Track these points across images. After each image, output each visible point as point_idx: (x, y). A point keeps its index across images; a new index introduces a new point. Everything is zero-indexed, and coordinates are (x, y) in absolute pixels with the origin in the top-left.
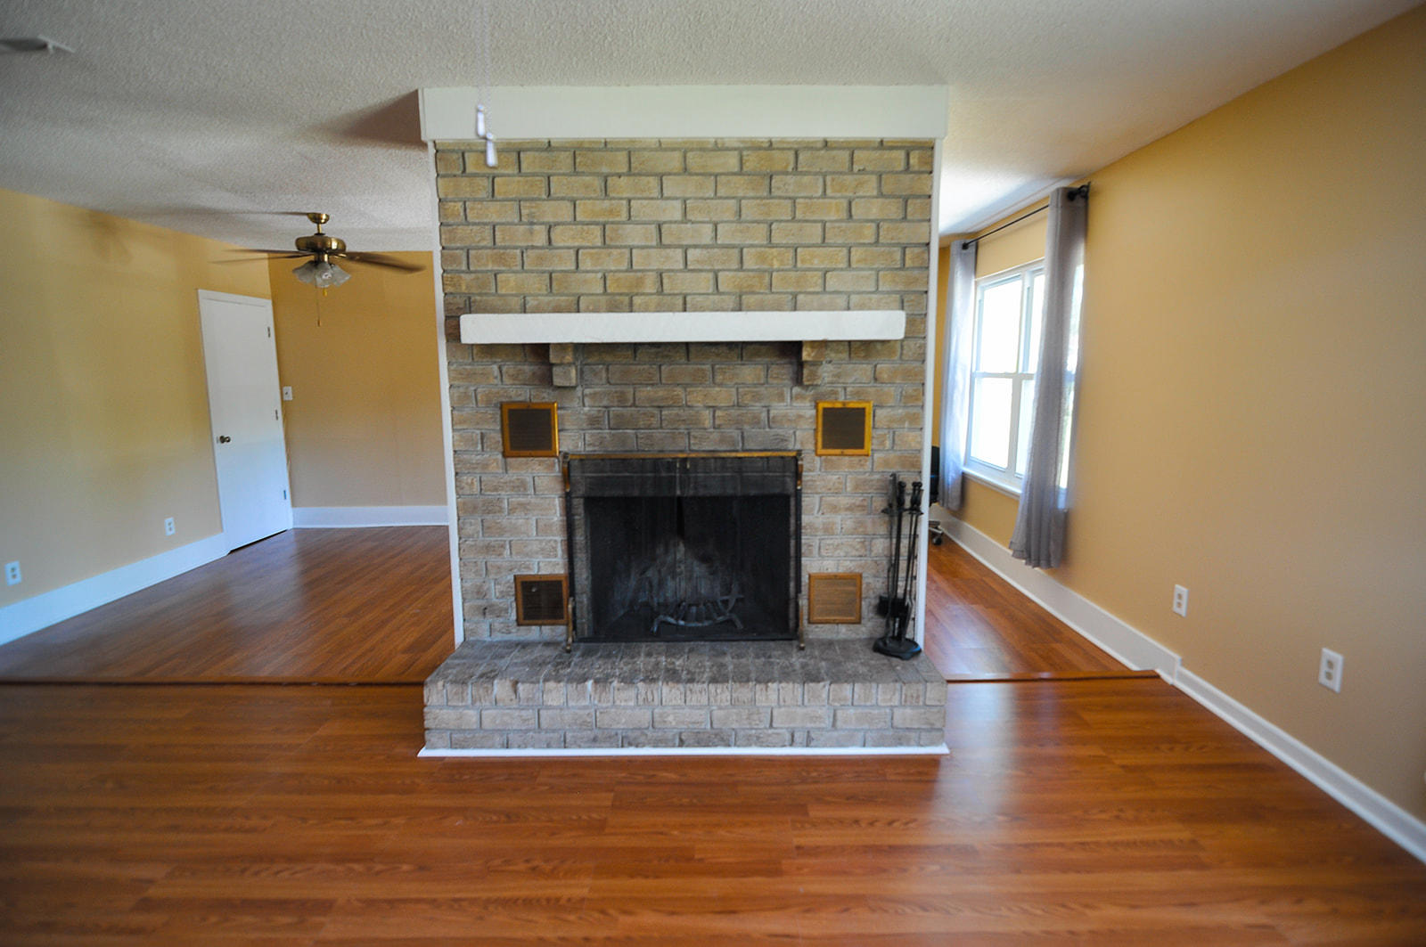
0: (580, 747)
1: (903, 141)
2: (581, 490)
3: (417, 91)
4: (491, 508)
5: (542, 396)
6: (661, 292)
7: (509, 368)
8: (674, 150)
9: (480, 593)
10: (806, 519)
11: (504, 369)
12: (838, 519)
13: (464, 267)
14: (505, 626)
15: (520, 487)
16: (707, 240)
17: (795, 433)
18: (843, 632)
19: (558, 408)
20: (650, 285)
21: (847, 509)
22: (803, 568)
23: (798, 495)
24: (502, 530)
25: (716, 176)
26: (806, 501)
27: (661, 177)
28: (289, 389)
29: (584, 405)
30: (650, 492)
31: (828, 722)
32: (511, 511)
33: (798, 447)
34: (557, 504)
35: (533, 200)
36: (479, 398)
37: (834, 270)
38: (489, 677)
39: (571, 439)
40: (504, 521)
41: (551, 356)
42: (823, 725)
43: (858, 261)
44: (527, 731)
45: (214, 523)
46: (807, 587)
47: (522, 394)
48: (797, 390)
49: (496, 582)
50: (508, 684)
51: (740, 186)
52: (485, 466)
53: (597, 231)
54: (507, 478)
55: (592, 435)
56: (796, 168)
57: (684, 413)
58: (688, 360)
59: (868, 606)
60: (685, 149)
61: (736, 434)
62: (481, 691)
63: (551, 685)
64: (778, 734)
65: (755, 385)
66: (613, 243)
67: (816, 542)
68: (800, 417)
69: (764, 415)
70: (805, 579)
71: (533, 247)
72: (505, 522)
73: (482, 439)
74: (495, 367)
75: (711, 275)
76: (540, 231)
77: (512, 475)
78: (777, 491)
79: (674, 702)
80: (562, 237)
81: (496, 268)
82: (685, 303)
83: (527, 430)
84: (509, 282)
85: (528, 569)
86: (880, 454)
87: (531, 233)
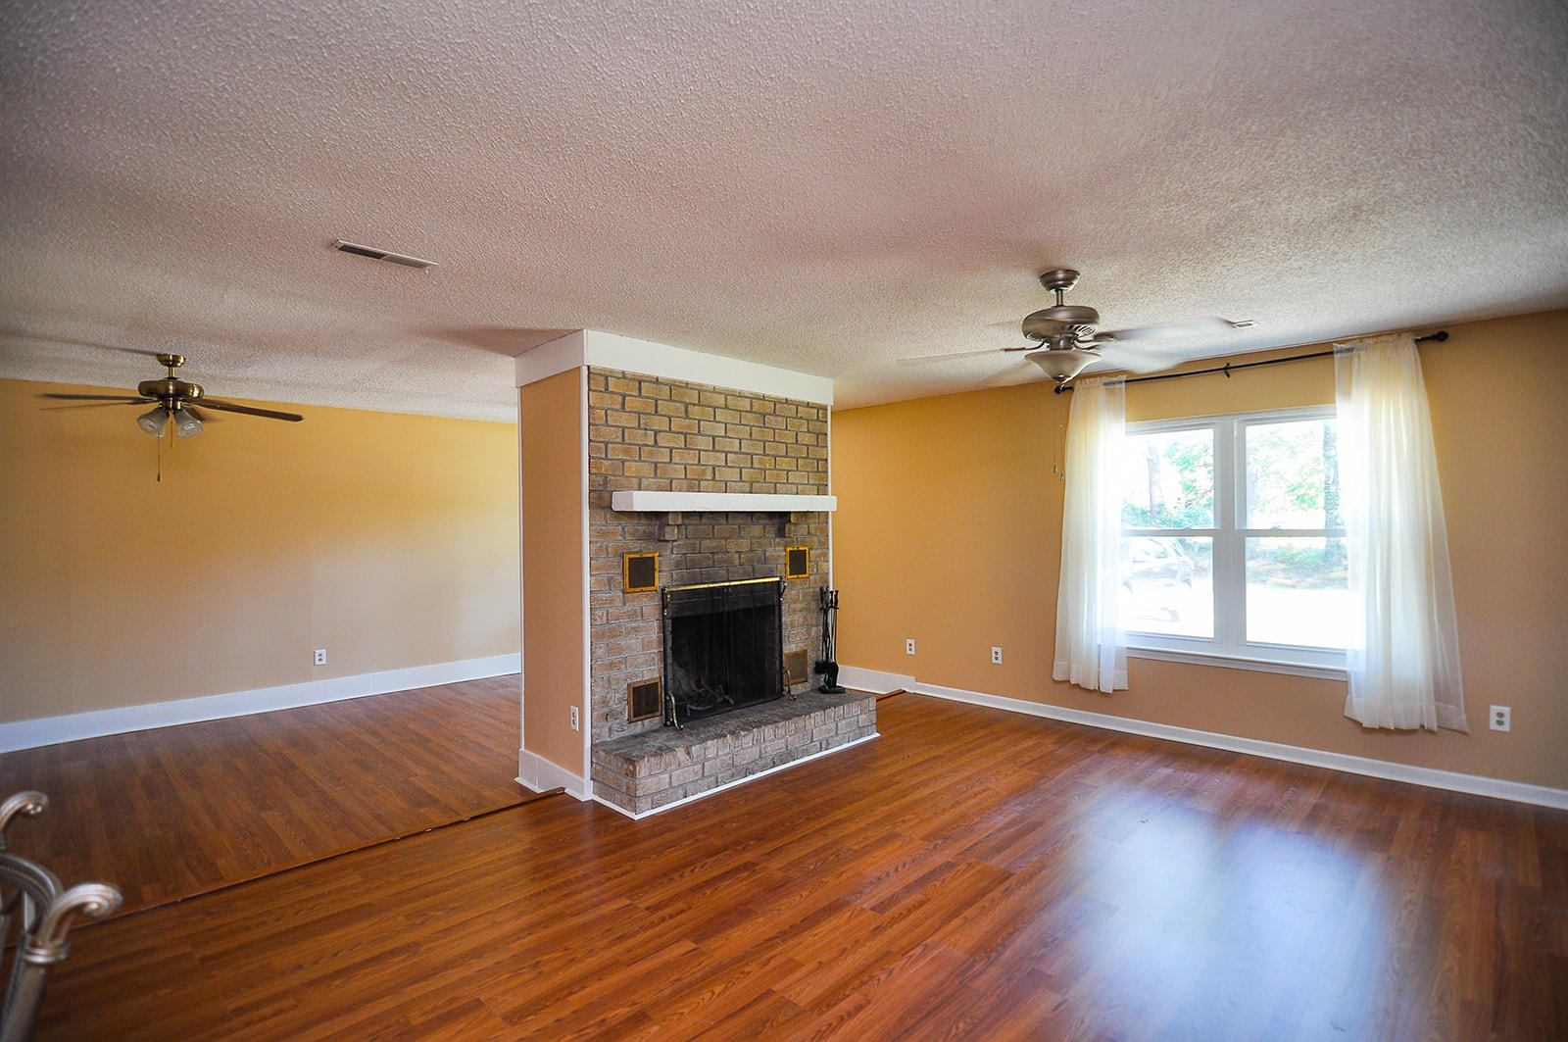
0: (725, 783)
1: (816, 404)
2: (670, 614)
3: (582, 329)
4: (614, 634)
5: (649, 548)
6: (714, 479)
7: (629, 528)
8: (721, 393)
9: (604, 702)
10: (783, 619)
11: (626, 529)
12: (796, 617)
13: (604, 456)
14: (620, 726)
15: (633, 615)
16: (736, 449)
17: (776, 566)
19: (660, 557)
20: (708, 475)
21: (800, 611)
22: (783, 650)
23: (780, 605)
24: (621, 650)
25: (740, 411)
26: (783, 608)
27: (714, 408)
29: (673, 553)
30: (709, 610)
32: (627, 634)
33: (779, 575)
34: (655, 625)
35: (647, 414)
36: (610, 550)
37: (791, 470)
38: (671, 749)
39: (661, 580)
40: (622, 641)
41: (667, 520)
43: (801, 467)
44: (697, 780)
46: (785, 662)
47: (637, 546)
48: (777, 540)
49: (615, 691)
50: (683, 750)
51: (749, 419)
52: (612, 602)
53: (682, 438)
54: (626, 609)
55: (677, 576)
56: (775, 412)
57: (725, 557)
58: (727, 521)
59: (812, 670)
60: (727, 394)
61: (749, 569)
62: (670, 759)
63: (708, 743)
64: (815, 745)
65: (759, 537)
66: (691, 447)
67: (787, 633)
68: (779, 556)
69: (763, 555)
70: (784, 657)
71: (646, 445)
72: (623, 643)
73: (609, 581)
74: (620, 528)
75: (738, 470)
76: (651, 435)
77: (628, 607)
78: (771, 604)
79: (770, 738)
80: (663, 440)
81: (623, 457)
82: (725, 486)
83: (640, 573)
84: (632, 468)
85: (637, 677)
86: (812, 576)
87: (645, 435)
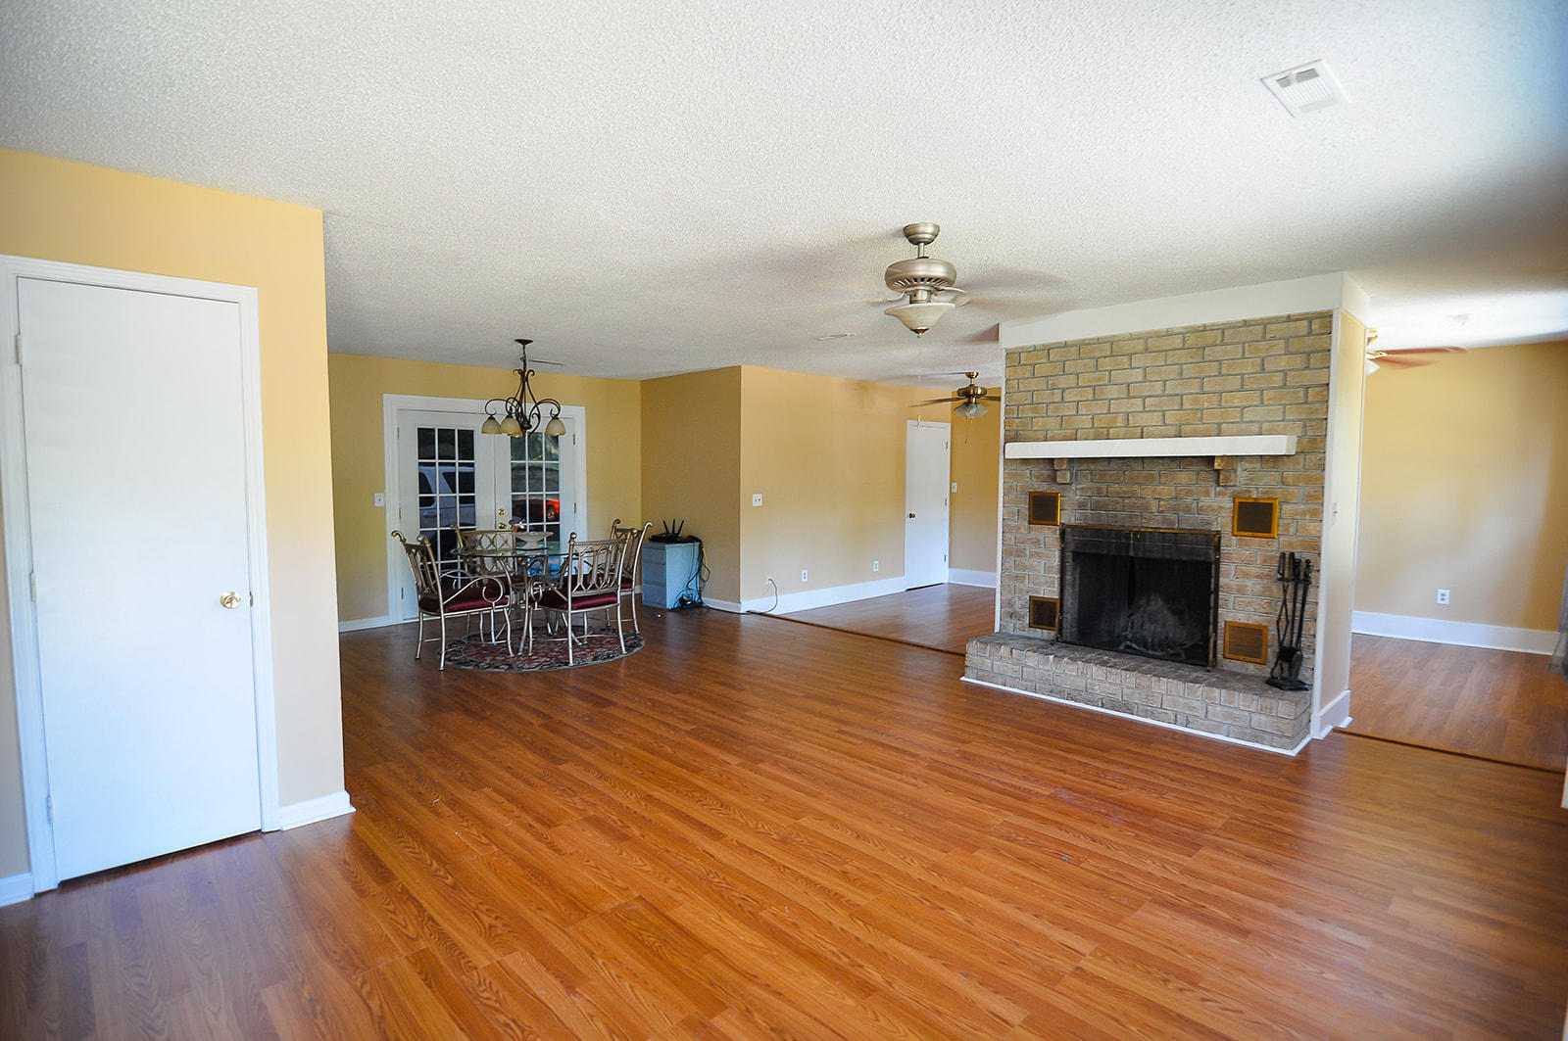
0: (1043, 693)
1: (1307, 314)
2: (1071, 547)
3: (998, 324)
4: (1020, 553)
5: (1054, 489)
6: (1127, 426)
7: (1036, 471)
8: (1140, 338)
9: (1010, 604)
10: (1222, 580)
11: (1033, 472)
12: (1250, 583)
13: (1016, 416)
14: (1022, 626)
15: (1037, 542)
16: (1159, 392)
17: (1217, 519)
18: (1251, 668)
19: (1061, 496)
20: (1121, 422)
21: (1257, 577)
22: (1219, 616)
23: (1218, 563)
24: (1025, 568)
25: (1166, 351)
26: (1223, 567)
27: (1130, 355)
28: (955, 484)
29: (1076, 495)
30: (1113, 552)
31: (1201, 713)
32: (1031, 556)
33: (1219, 528)
34: (1057, 554)
35: (1055, 376)
36: (1018, 489)
37: (1250, 406)
38: (1000, 645)
39: (1067, 516)
40: (1026, 561)
41: (1056, 466)
42: (1198, 714)
43: (1269, 399)
44: (1015, 677)
45: (899, 571)
46: (1223, 631)
47: (1043, 487)
48: (1218, 489)
49: (1020, 598)
50: (1008, 649)
51: (1182, 357)
52: (1019, 528)
53: (1090, 390)
54: (1030, 536)
55: (1080, 513)
56: (1223, 340)
57: (1139, 502)
58: (1143, 468)
59: (1271, 652)
60: (1146, 337)
61: (1173, 517)
62: (994, 650)
63: (1030, 653)
64: (1164, 713)
65: (1188, 485)
66: (1099, 398)
67: (1231, 598)
68: (1221, 507)
69: (1195, 505)
70: (1221, 624)
71: (1054, 403)
72: (1026, 563)
73: (1018, 512)
74: (1028, 471)
75: (1160, 414)
76: (1058, 393)
77: (1033, 535)
78: (1202, 559)
79: (1100, 678)
80: (1068, 396)
81: (1033, 415)
82: (1142, 432)
83: (1042, 509)
84: (1039, 423)
85: (1037, 592)
86: (1285, 538)
87: (1053, 394)
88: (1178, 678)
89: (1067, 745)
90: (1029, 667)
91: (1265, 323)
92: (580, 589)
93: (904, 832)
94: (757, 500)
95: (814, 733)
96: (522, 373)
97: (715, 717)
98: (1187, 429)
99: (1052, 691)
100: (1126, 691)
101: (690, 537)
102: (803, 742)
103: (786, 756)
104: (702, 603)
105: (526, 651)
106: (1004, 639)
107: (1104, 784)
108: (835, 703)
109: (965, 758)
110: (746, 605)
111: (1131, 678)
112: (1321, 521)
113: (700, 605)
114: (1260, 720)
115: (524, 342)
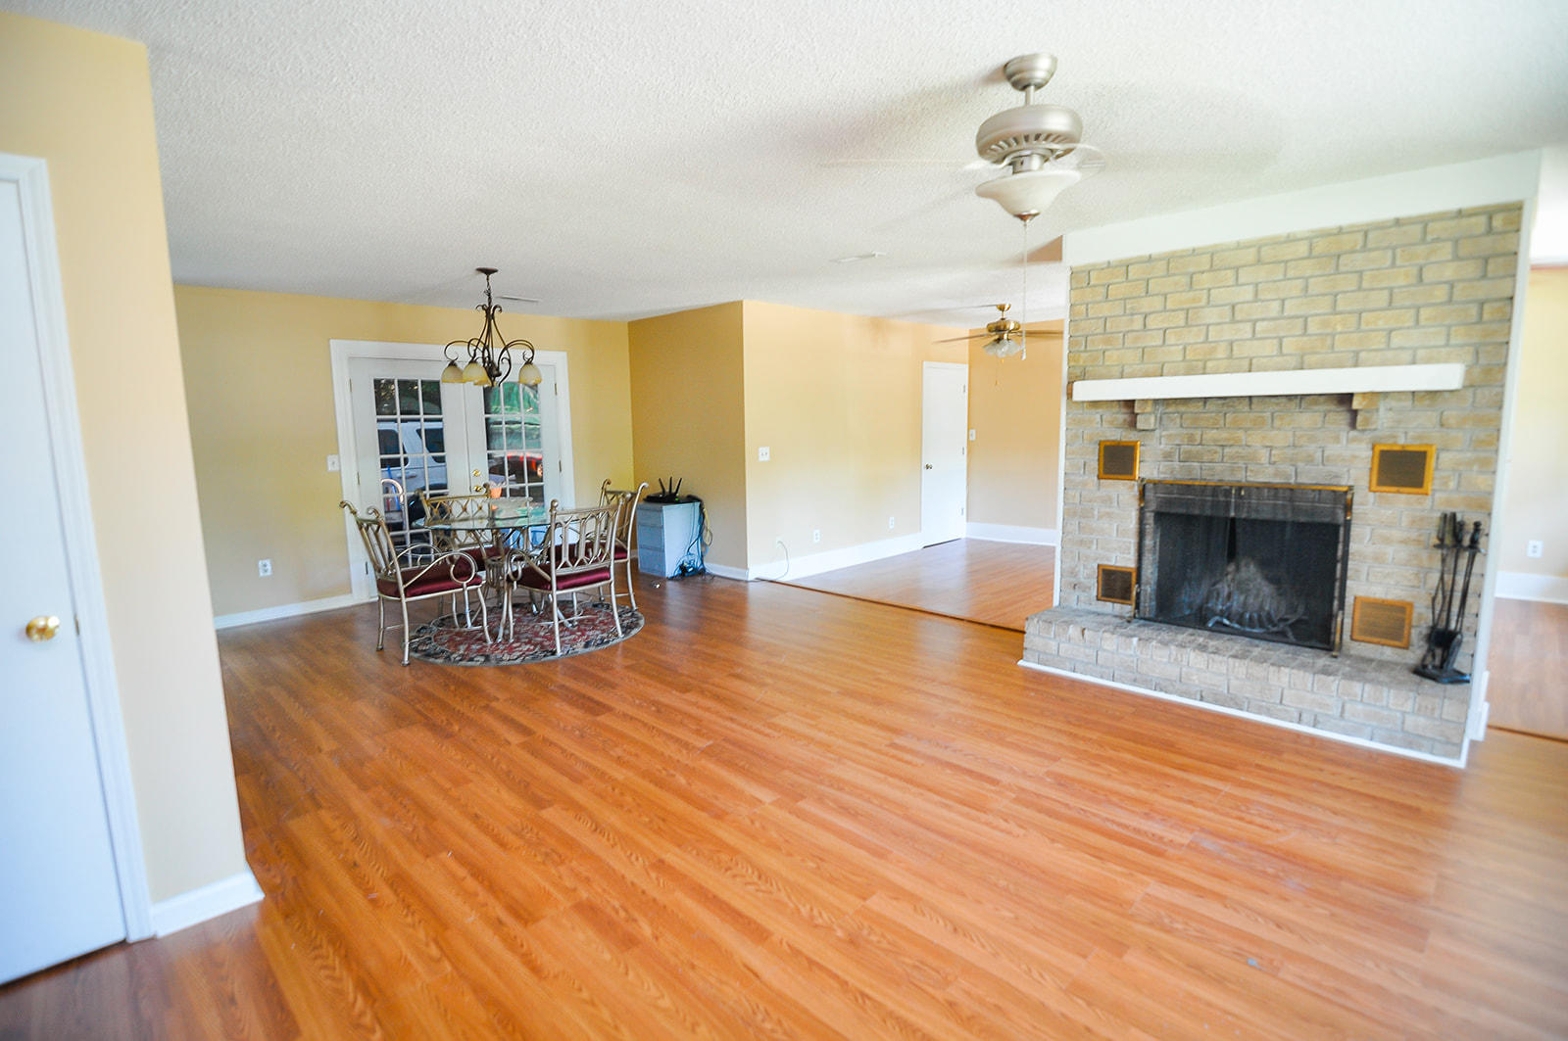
0: (1123, 683)
1: (1486, 207)
2: (1153, 506)
3: (1060, 240)
4: (1086, 514)
5: (1130, 437)
6: (1230, 357)
7: (1107, 416)
8: (1250, 247)
9: (1073, 573)
10: (1353, 547)
11: (1104, 417)
12: (1390, 550)
13: (1083, 348)
14: (1088, 599)
15: (1107, 501)
16: (1274, 314)
17: (1348, 471)
18: (1388, 653)
19: (1141, 445)
20: (1222, 352)
21: (1402, 542)
22: (1348, 590)
23: (1348, 525)
24: (1092, 531)
25: (1286, 262)
26: (1355, 531)
27: (1237, 269)
28: (973, 432)
29: (1160, 443)
30: (1208, 512)
31: (1336, 712)
32: (1100, 517)
33: (1351, 483)
34: (1134, 515)
35: (1134, 298)
36: (1085, 437)
37: (1400, 328)
38: (1068, 623)
39: (1149, 467)
41: (1136, 408)
42: (1330, 713)
43: (1426, 319)
44: (1088, 663)
45: (916, 525)
46: (1352, 607)
47: (1118, 435)
48: (1353, 433)
49: (1085, 567)
50: (1079, 630)
52: (1085, 484)
53: (1182, 315)
54: (1098, 494)
55: (1165, 466)
56: (1365, 245)
57: (1244, 452)
58: (1251, 408)
59: (1418, 633)
60: (1259, 245)
61: (1291, 470)
62: (1061, 630)
63: (1107, 635)
64: (1286, 710)
65: (1311, 430)
66: (1193, 323)
67: (1364, 569)
68: (1355, 457)
69: (1319, 454)
70: (1349, 600)
71: (1132, 331)
72: (1094, 525)
73: (1085, 465)
74: (1098, 416)
75: (1275, 341)
76: (1139, 319)
77: (1103, 492)
78: (1327, 520)
79: (1198, 666)
80: (1152, 322)
81: (1104, 347)
82: (1251, 364)
83: (1116, 460)
84: (1113, 357)
85: (1108, 560)
86: (1441, 494)
87: (1132, 321)
88: (1303, 666)
89: (1179, 759)
90: (1105, 650)
91: (1424, 222)
92: (565, 565)
93: (1017, 918)
94: (764, 454)
95: (861, 750)
96: (487, 311)
97: (734, 726)
98: (1309, 359)
99: (1135, 680)
100: (1234, 682)
101: (689, 496)
102: (850, 763)
103: (831, 786)
104: (704, 569)
105: (506, 637)
106: (1066, 616)
107: (1250, 823)
108: (877, 701)
109: (1060, 784)
110: (754, 572)
111: (1241, 667)
112: (1494, 472)
113: (702, 572)
114: (1416, 723)
115: (488, 272)
